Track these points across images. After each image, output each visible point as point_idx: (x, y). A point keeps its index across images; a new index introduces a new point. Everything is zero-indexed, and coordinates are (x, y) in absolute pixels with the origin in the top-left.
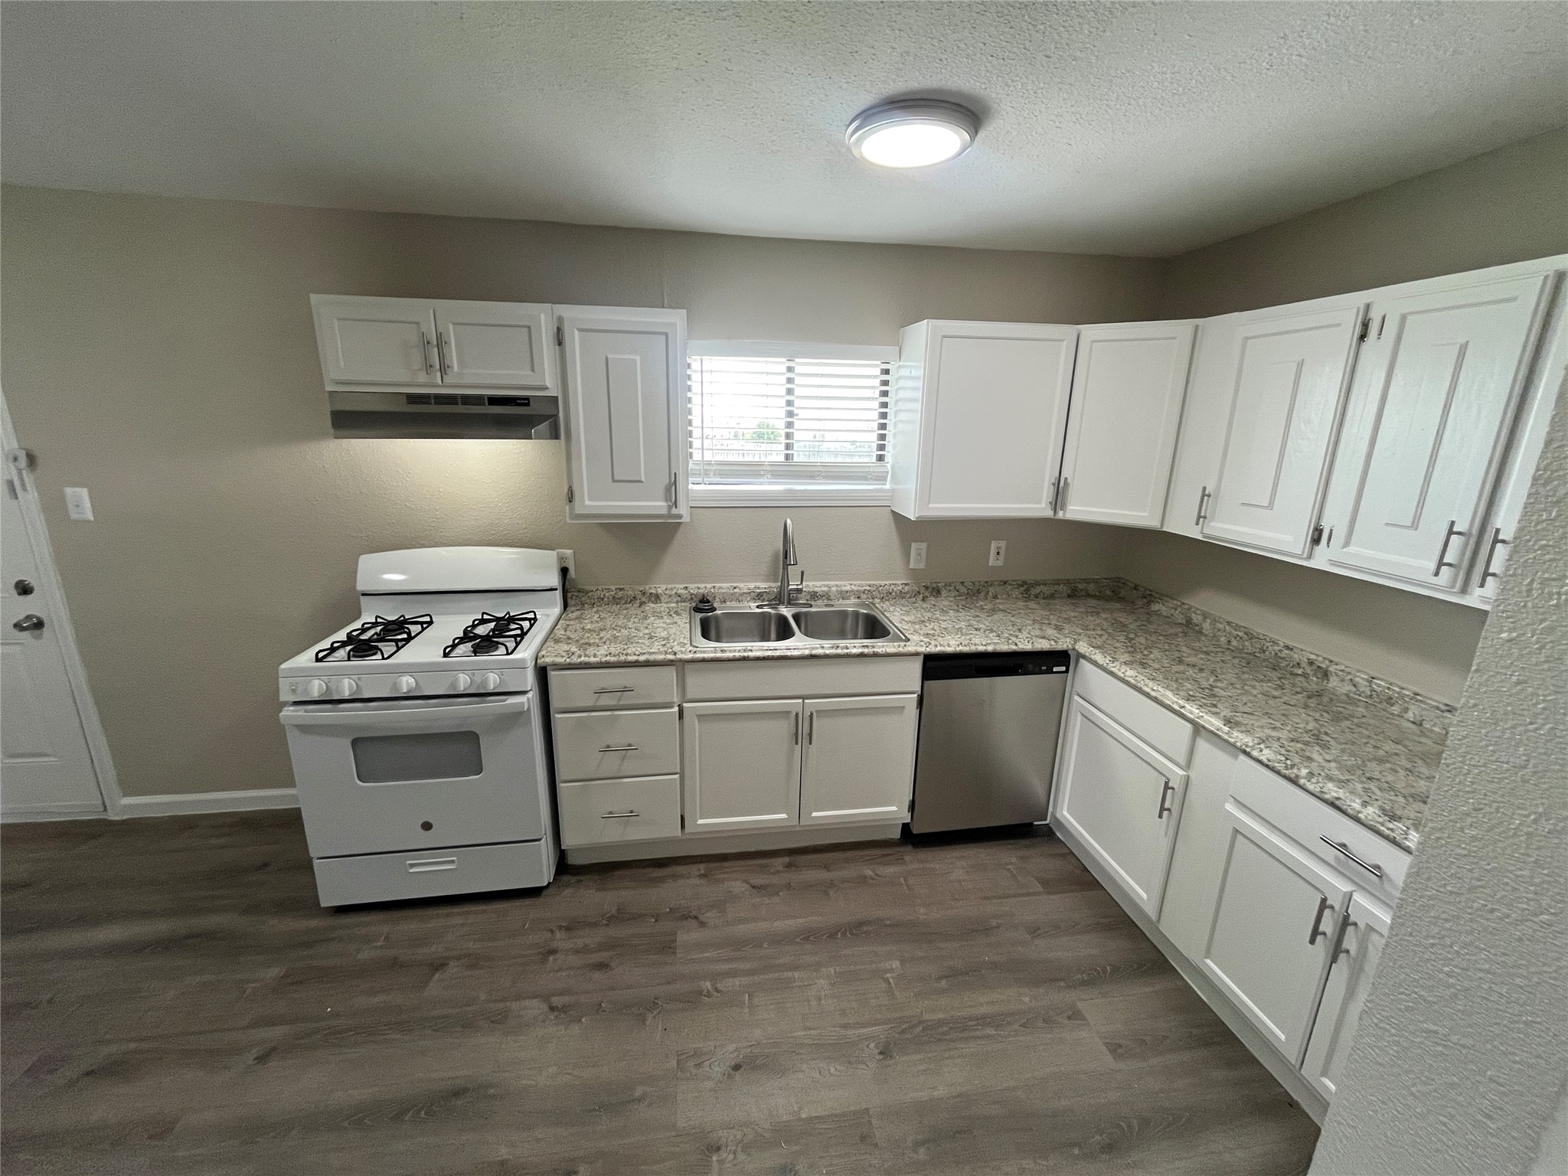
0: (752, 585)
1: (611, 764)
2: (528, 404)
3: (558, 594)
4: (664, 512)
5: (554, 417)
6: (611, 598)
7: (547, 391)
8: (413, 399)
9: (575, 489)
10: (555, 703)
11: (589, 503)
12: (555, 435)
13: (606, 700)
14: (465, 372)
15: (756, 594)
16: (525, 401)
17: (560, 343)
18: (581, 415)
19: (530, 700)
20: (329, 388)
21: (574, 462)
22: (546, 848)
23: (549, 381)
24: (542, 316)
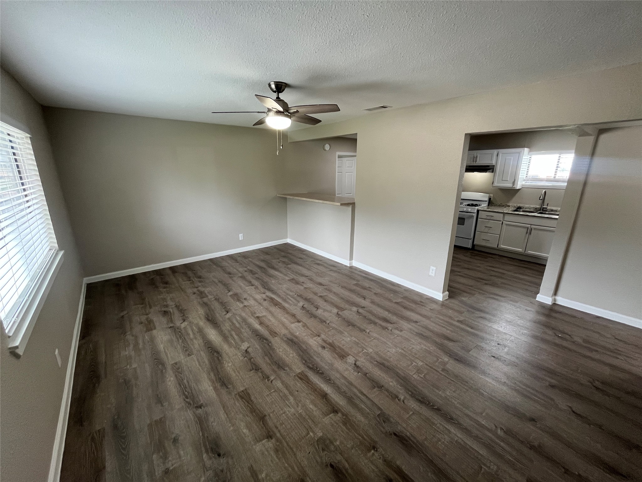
1: (486, 230)
3: (487, 203)
4: (511, 186)
5: (493, 169)
6: (499, 205)
7: (493, 165)
8: (470, 166)
9: (494, 181)
10: (479, 217)
11: (496, 184)
12: (493, 172)
13: (488, 218)
15: (535, 208)
16: (488, 166)
17: (497, 155)
18: (498, 169)
19: (475, 215)
21: (495, 177)
22: (471, 241)
23: (494, 163)
24: (495, 152)
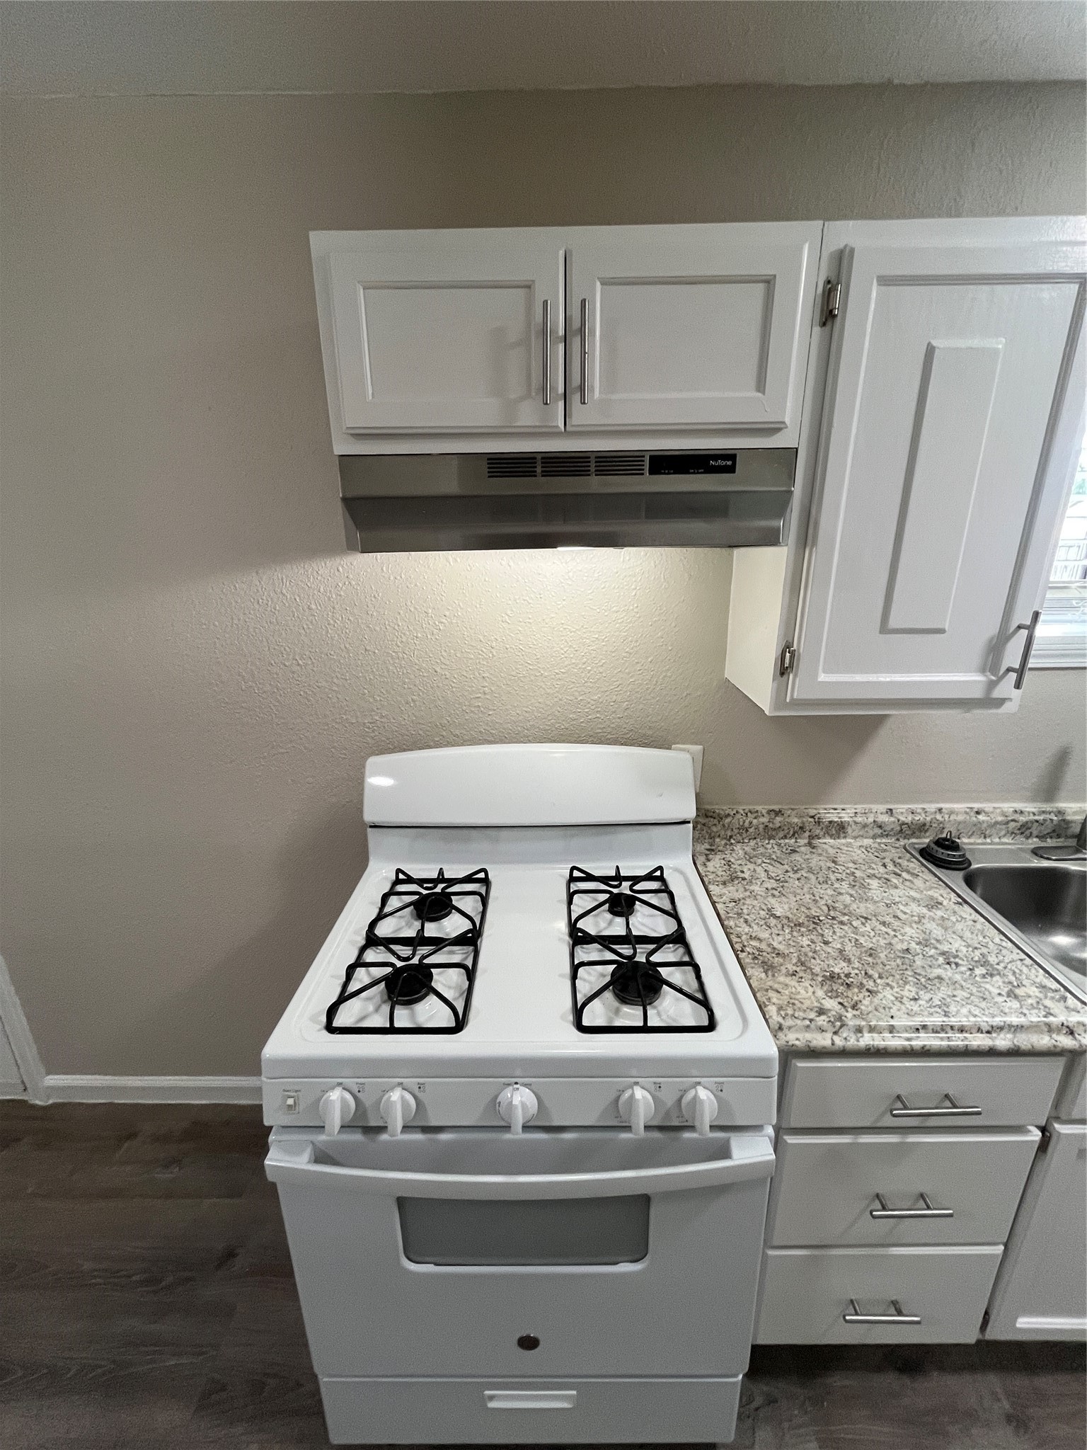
0: (1008, 807)
2: (731, 470)
6: (761, 827)
7: (779, 435)
8: (503, 465)
9: (802, 648)
14: (614, 397)
15: (1019, 824)
16: (721, 463)
17: (830, 317)
20: (342, 447)
23: (789, 410)
24: (802, 251)
